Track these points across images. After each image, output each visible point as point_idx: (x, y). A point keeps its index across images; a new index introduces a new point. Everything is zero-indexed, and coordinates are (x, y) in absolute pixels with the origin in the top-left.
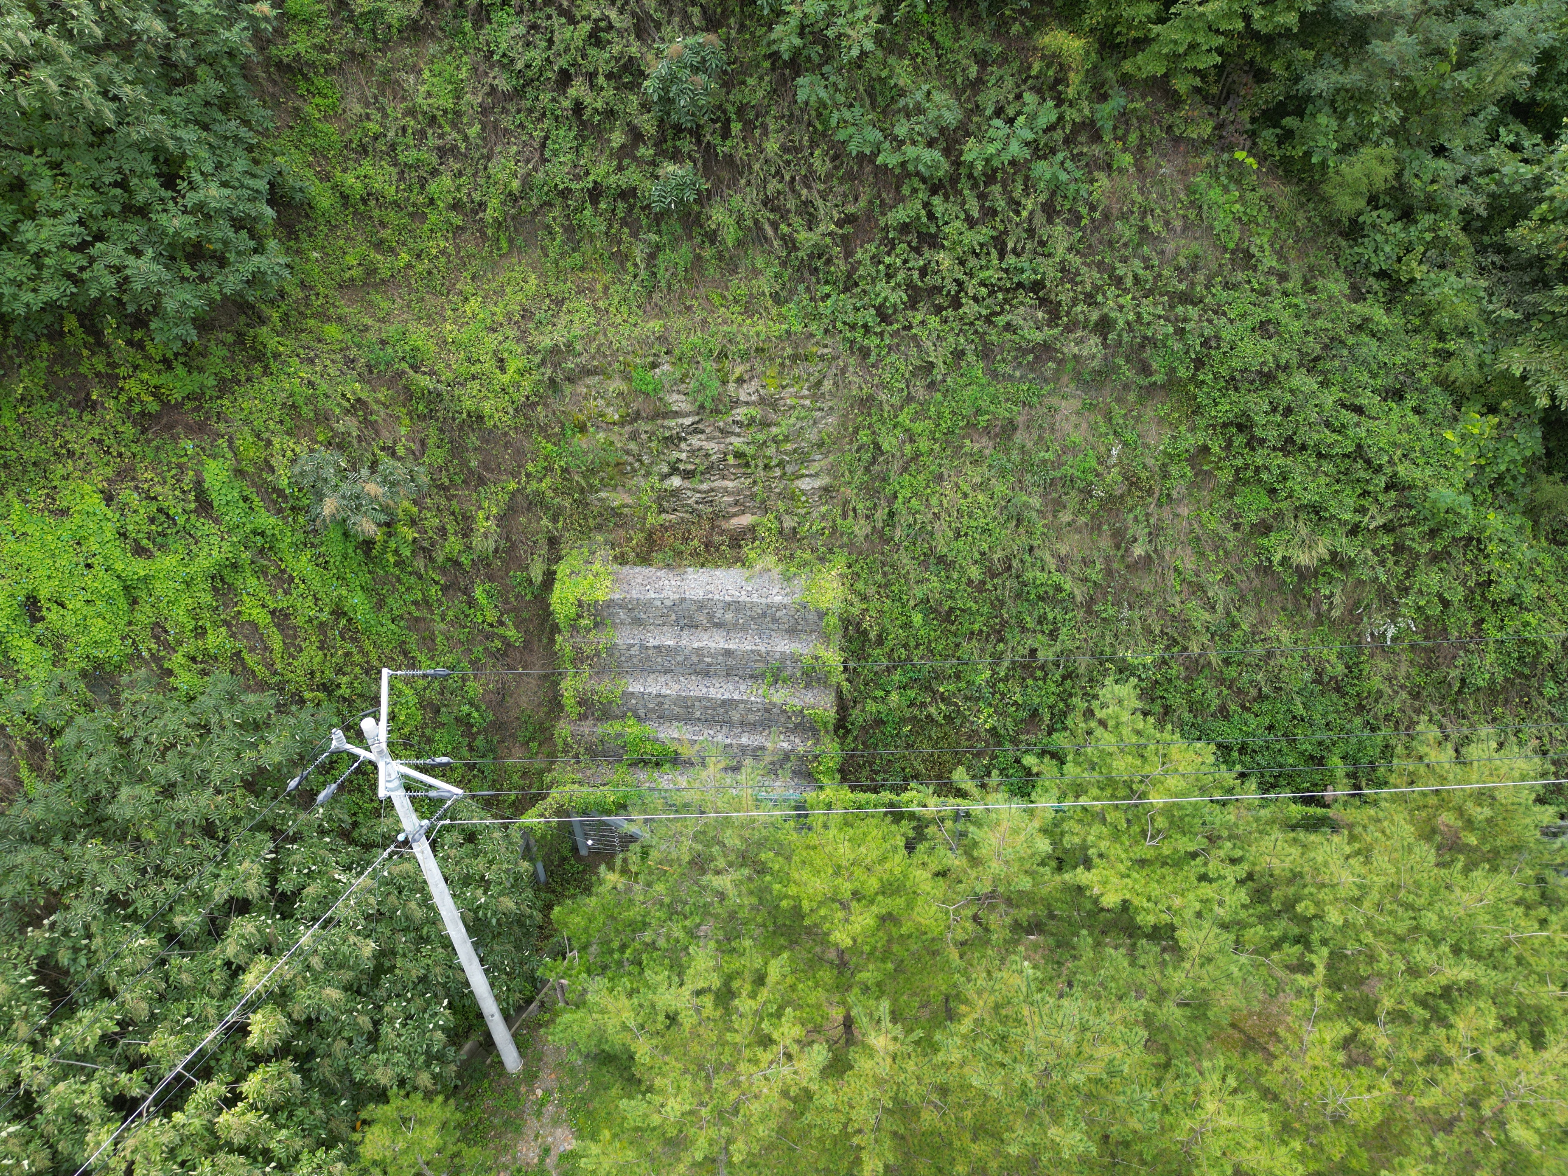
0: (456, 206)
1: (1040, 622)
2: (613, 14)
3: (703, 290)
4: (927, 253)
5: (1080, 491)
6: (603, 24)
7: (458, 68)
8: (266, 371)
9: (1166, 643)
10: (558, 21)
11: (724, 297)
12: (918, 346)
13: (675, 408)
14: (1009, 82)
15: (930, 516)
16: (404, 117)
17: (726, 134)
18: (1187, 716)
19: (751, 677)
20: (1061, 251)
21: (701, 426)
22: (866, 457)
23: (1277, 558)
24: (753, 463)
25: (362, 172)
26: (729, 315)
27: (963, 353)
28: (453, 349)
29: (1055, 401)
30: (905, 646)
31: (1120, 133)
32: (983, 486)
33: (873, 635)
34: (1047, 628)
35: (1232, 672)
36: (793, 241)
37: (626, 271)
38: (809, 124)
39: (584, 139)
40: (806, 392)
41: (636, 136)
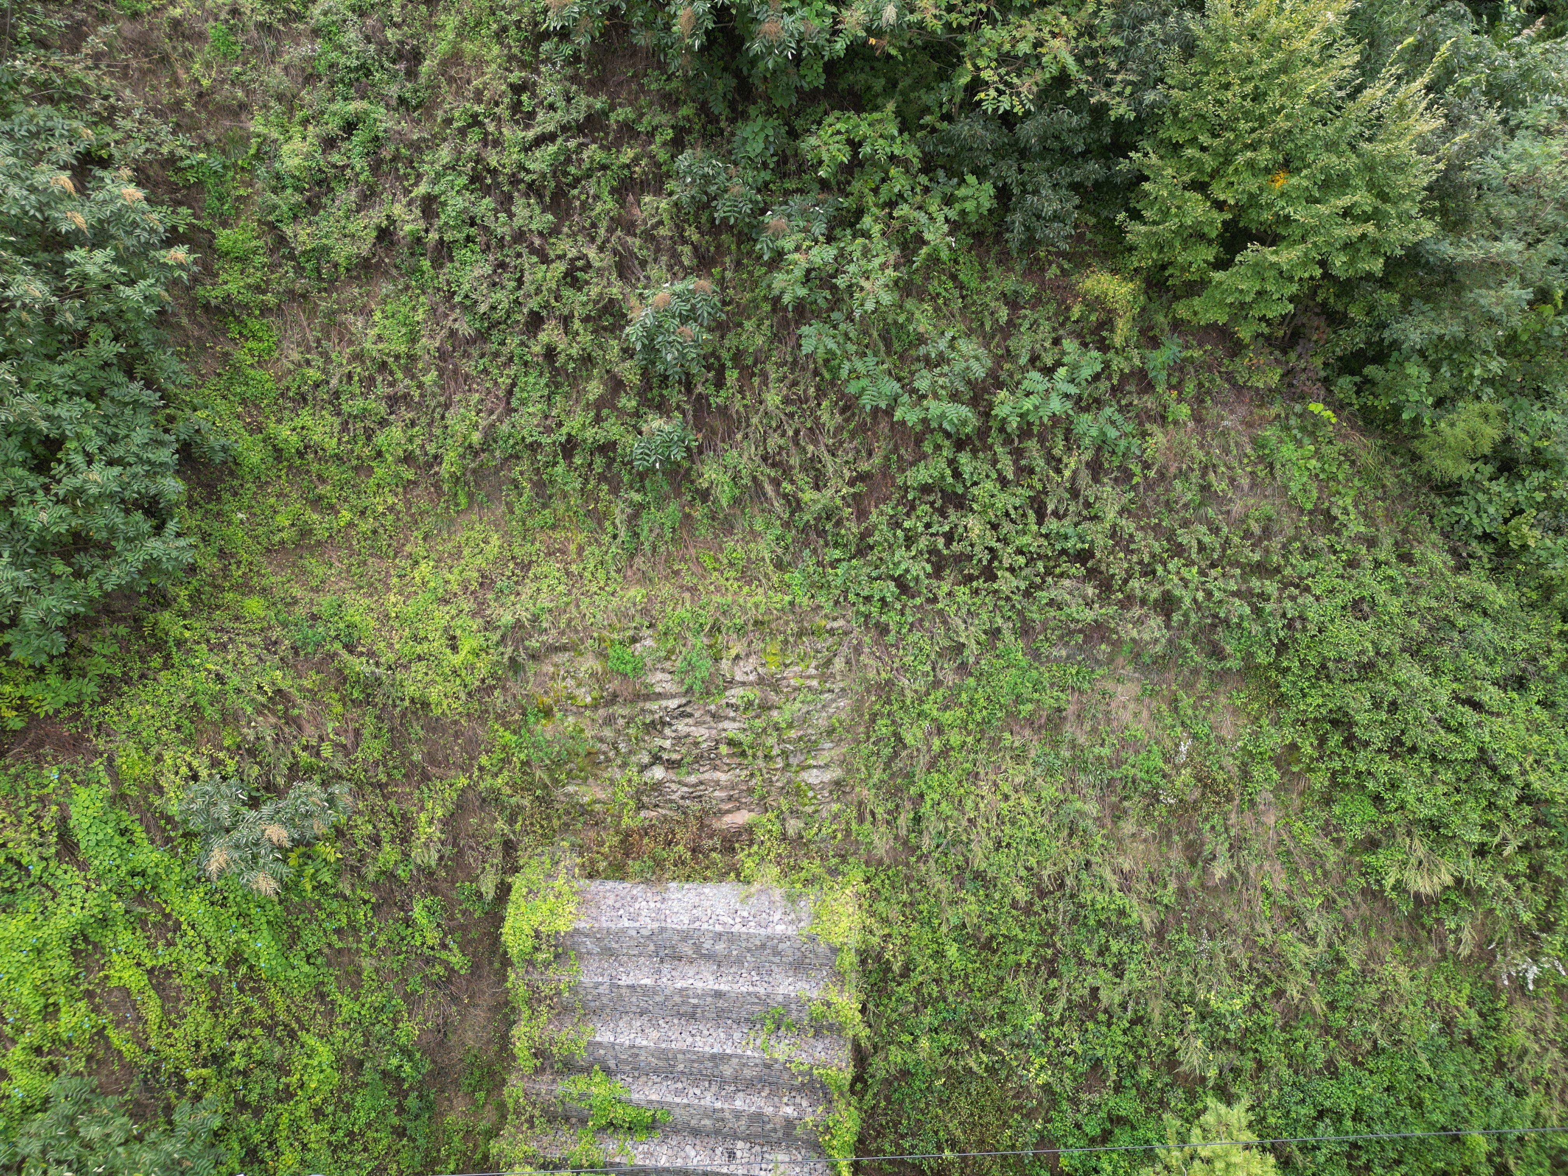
0: (408, 459)
1: (1101, 953)
2: (592, 253)
3: (693, 551)
4: (953, 515)
5: (1145, 795)
6: (580, 263)
7: (414, 309)
8: (167, 664)
9: (1256, 981)
10: (528, 260)
11: (717, 560)
12: (945, 622)
13: (658, 690)
14: (1045, 326)
15: (965, 823)
16: (349, 363)
17: (720, 383)
18: (1286, 1073)
19: (747, 1020)
20: (1111, 515)
21: (688, 709)
22: (888, 751)
23: (1389, 882)
24: (750, 752)
25: (298, 423)
26: (722, 581)
27: (998, 630)
28: (396, 625)
29: (1109, 685)
30: (937, 981)
31: (1174, 381)
32: (1028, 787)
33: (896, 967)
34: (1110, 961)
35: (1339, 1019)
36: (798, 501)
37: (604, 530)
38: (816, 373)
39: (558, 385)
40: (813, 672)
41: (617, 385)
